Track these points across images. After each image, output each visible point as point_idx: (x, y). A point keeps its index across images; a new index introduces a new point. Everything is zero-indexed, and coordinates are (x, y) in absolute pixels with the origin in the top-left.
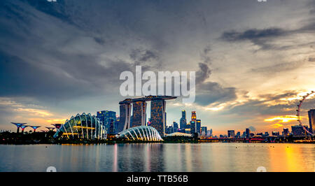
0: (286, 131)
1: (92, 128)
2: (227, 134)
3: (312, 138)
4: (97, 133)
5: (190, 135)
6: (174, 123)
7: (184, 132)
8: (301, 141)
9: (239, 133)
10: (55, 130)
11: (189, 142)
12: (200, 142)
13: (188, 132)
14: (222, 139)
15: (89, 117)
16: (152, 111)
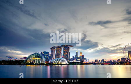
0: (119, 60)
1: (39, 59)
2: (95, 61)
3: (130, 63)
4: (41, 61)
5: (79, 62)
6: (73, 56)
7: (77, 60)
8: (125, 64)
9: (100, 61)
10: (24, 59)
11: (79, 64)
12: (84, 64)
13: (79, 60)
14: (93, 63)
15: (38, 54)
16: (64, 51)
